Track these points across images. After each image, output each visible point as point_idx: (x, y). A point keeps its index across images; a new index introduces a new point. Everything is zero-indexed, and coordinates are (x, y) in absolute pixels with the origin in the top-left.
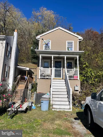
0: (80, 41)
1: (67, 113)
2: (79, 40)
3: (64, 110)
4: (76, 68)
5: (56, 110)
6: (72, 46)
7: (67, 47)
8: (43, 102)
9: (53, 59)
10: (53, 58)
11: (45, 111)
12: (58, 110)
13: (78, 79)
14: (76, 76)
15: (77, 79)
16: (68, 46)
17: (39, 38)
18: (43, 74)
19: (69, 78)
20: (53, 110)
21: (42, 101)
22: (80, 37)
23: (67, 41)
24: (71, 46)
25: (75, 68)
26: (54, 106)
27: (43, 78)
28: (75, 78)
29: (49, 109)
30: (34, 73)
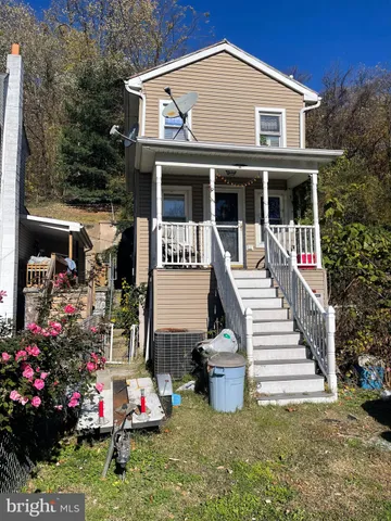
0: (309, 108)
1: (328, 414)
2: (308, 103)
3: (306, 400)
4: (296, 223)
5: (274, 402)
6: (278, 130)
7: (258, 131)
8: (221, 376)
9: (212, 184)
10: (212, 178)
11: (233, 411)
12: (283, 402)
13: (319, 265)
14: (308, 253)
15: (313, 264)
16: (262, 130)
17: (138, 89)
18: (169, 247)
19: (299, 262)
20: (264, 403)
21: (217, 371)
22: (311, 95)
23: (258, 109)
24: (274, 130)
25: (292, 222)
26: (264, 388)
27: (175, 267)
28: (307, 264)
29: (246, 401)
30: (91, 247)
